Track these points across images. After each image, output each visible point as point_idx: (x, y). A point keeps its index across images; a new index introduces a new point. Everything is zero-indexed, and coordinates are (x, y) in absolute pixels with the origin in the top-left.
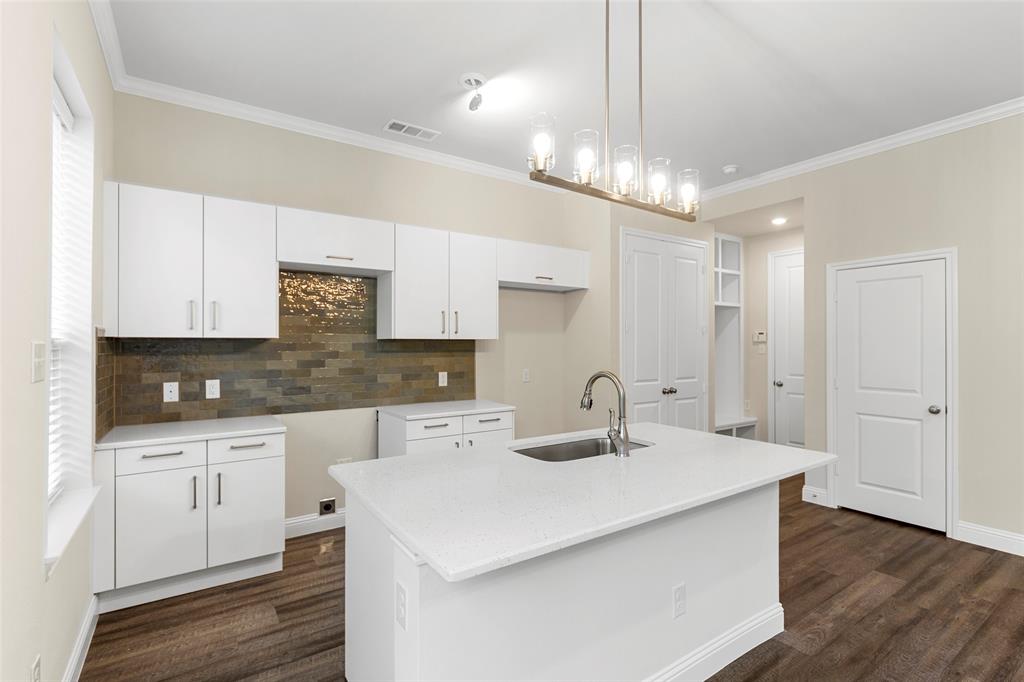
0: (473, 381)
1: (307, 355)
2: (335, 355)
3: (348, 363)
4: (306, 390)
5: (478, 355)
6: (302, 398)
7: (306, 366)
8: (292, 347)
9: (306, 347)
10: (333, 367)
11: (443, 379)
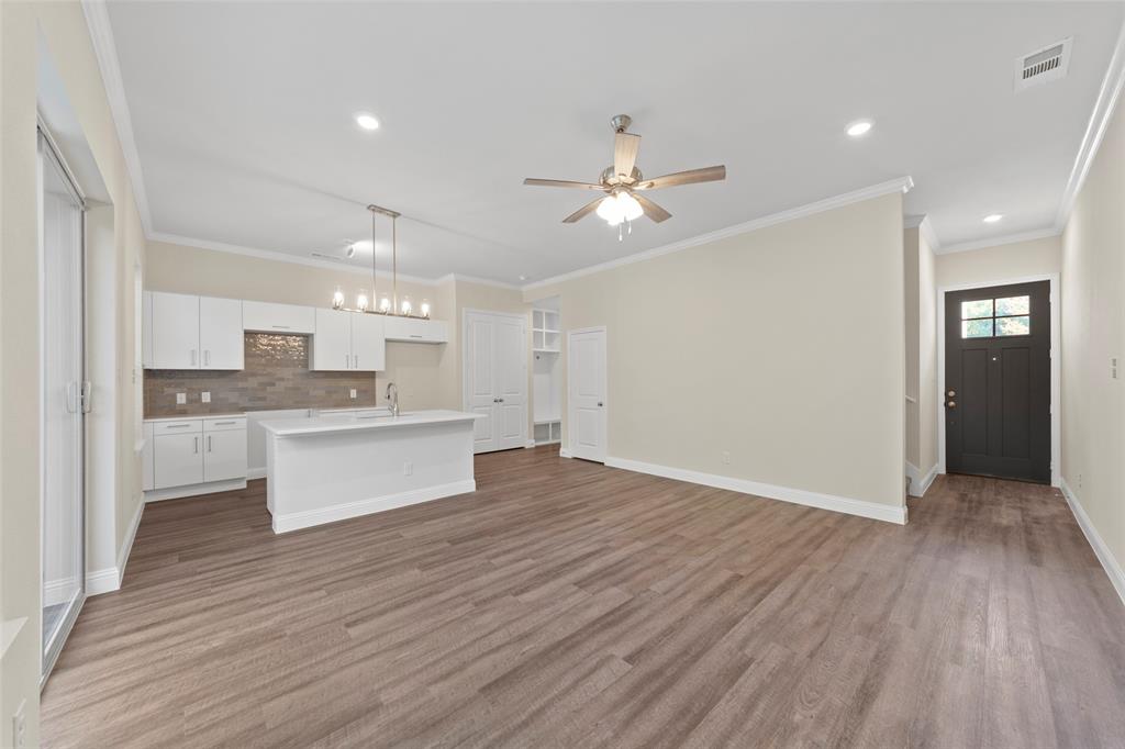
0: (374, 396)
1: (263, 379)
2: (282, 379)
3: (290, 384)
4: (264, 399)
5: (377, 380)
7: (264, 385)
8: (254, 375)
9: (263, 375)
10: (280, 387)
11: (353, 394)
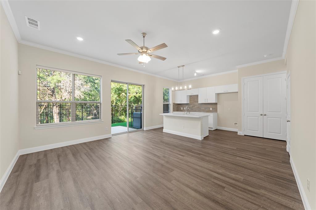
0: (217, 110)
1: (193, 105)
2: (196, 105)
3: (197, 106)
4: (193, 109)
5: (218, 105)
6: (192, 110)
7: (193, 106)
8: (191, 104)
9: (193, 104)
10: (196, 107)
11: (211, 109)
